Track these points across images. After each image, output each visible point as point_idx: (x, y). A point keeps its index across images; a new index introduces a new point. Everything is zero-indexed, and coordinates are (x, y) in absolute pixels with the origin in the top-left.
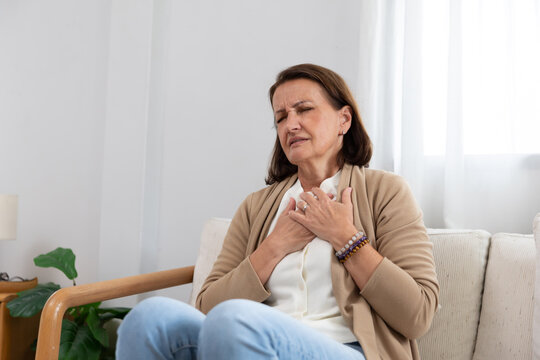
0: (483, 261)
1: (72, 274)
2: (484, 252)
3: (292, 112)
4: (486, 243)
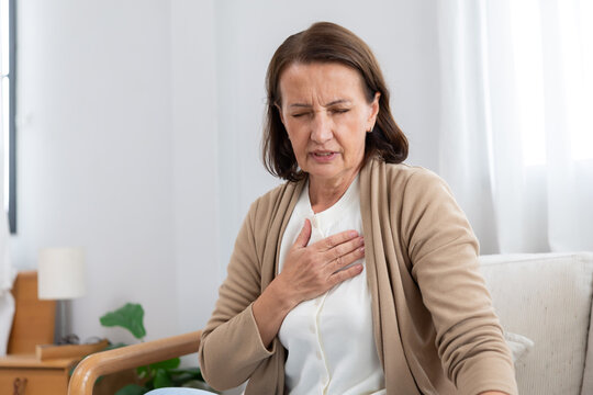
0: (588, 288)
1: (139, 332)
3: (323, 113)
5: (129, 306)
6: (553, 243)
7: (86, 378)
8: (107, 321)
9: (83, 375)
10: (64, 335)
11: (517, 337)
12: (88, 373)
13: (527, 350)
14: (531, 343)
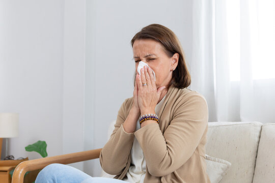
0: (257, 139)
1: (44, 154)
2: (258, 134)
3: (144, 60)
4: (259, 129)
5: (39, 142)
6: (242, 117)
7: (21, 172)
8: (29, 148)
9: (19, 171)
10: (6, 156)
11: (224, 161)
12: (22, 170)
13: (228, 167)
14: (230, 164)
